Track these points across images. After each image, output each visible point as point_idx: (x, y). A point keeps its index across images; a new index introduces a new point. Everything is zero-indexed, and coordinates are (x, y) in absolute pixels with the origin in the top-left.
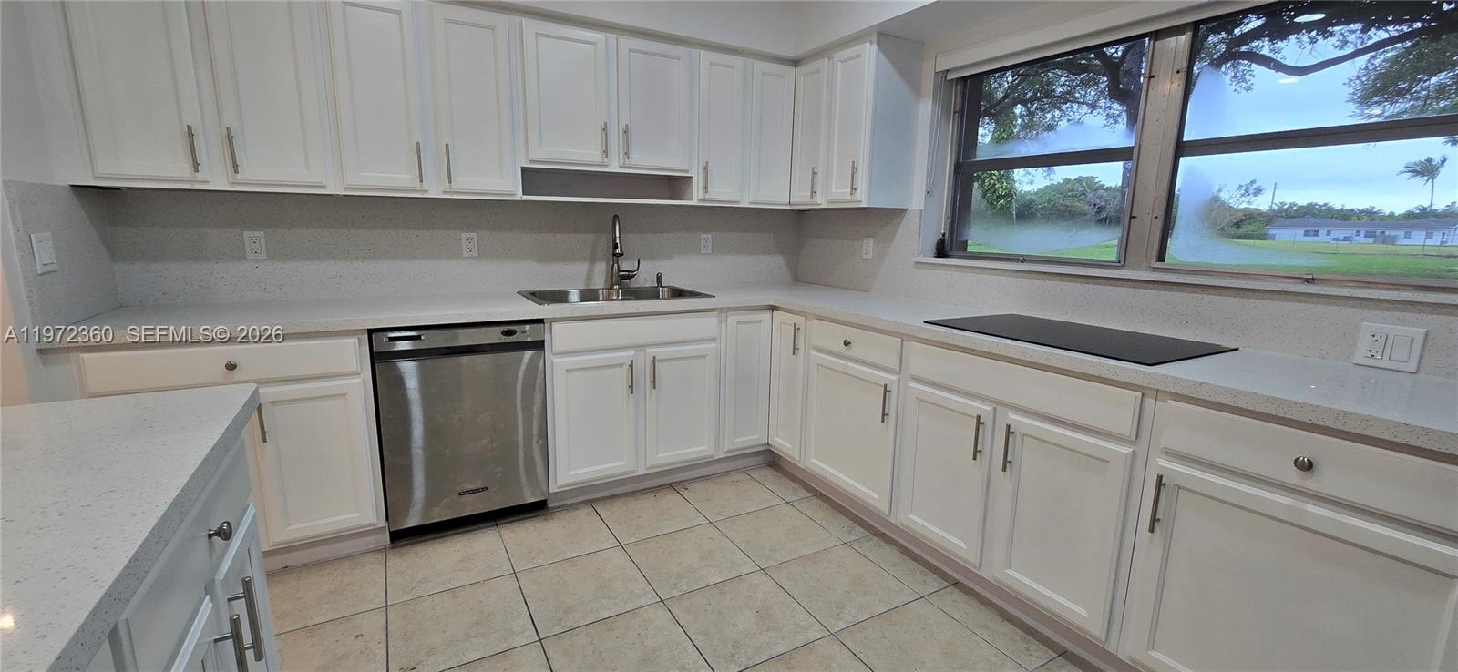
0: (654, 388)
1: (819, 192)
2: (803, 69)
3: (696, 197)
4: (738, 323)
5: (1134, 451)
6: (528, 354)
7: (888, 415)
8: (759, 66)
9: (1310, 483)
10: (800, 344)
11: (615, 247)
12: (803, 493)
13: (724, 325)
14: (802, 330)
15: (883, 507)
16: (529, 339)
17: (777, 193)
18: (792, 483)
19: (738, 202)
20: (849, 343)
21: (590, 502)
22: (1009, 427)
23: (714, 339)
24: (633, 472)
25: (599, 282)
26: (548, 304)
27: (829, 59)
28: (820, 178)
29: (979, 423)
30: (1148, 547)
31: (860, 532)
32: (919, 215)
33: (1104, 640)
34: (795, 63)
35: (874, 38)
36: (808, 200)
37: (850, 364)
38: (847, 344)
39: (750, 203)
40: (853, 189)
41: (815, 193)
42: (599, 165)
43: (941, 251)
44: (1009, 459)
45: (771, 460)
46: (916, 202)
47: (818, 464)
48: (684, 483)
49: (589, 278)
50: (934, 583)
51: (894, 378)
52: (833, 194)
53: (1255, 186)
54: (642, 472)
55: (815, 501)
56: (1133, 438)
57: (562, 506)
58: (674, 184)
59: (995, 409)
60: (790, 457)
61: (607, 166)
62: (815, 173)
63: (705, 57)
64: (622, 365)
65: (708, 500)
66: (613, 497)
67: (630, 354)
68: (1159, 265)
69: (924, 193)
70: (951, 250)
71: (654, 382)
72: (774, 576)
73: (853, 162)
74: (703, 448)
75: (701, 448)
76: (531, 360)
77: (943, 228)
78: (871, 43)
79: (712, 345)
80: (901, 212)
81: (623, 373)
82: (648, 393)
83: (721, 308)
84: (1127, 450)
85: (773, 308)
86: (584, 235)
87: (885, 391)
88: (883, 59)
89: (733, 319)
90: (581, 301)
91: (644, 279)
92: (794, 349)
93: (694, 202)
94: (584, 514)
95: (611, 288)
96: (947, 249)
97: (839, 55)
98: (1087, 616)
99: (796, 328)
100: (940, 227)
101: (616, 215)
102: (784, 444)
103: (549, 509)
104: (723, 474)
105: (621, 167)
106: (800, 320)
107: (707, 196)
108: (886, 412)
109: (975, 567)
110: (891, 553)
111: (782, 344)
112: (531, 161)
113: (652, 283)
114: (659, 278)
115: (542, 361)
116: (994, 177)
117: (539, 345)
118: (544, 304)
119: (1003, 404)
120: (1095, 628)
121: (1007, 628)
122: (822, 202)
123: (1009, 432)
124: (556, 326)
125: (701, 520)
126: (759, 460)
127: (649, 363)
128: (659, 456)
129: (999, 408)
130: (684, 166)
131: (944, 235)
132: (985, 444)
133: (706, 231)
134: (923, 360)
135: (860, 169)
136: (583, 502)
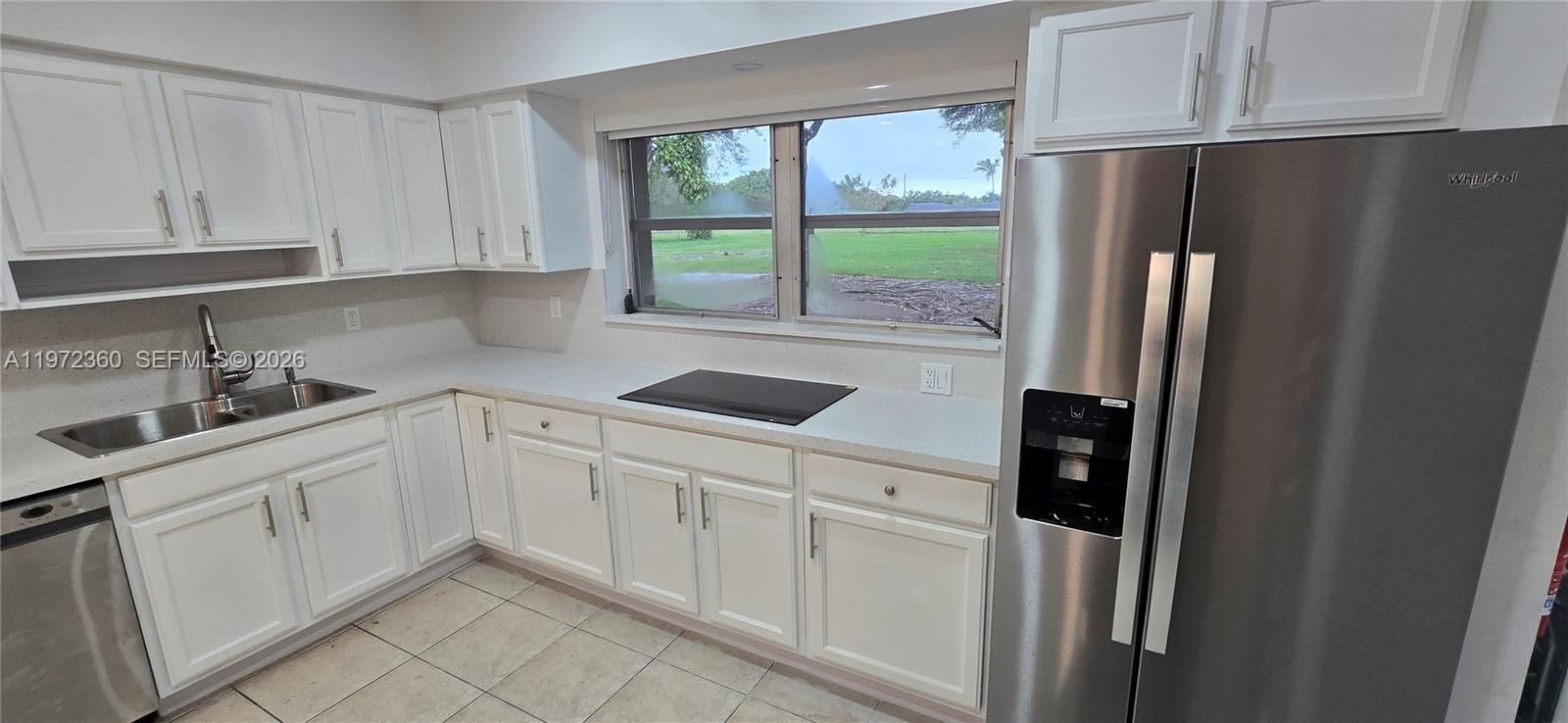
0: (307, 520)
1: (490, 255)
2: (444, 115)
3: (327, 270)
4: (412, 416)
5: (794, 496)
6: (87, 531)
7: (597, 491)
8: (390, 111)
9: (895, 503)
10: (494, 428)
11: (211, 350)
12: (524, 583)
13: (394, 424)
14: (494, 414)
15: (608, 581)
16: (81, 511)
17: (436, 255)
18: (509, 575)
19: (389, 271)
20: (548, 424)
21: (233, 686)
22: (702, 490)
23: (383, 442)
24: (294, 628)
25: (191, 391)
26: (106, 454)
27: (477, 109)
28: (488, 239)
29: (678, 489)
30: (813, 568)
31: (589, 609)
32: (602, 275)
33: (795, 647)
34: (437, 107)
35: (525, 96)
36: (478, 261)
37: (552, 445)
38: (544, 426)
39: (404, 270)
40: (528, 255)
41: (485, 255)
42: (159, 247)
43: (630, 307)
44: (707, 516)
45: (482, 555)
46: (598, 262)
47: (534, 551)
48: (372, 617)
49: (172, 388)
50: (664, 639)
51: (599, 455)
52: (504, 257)
53: (891, 178)
54: (308, 623)
55: (540, 588)
56: (791, 486)
57: (188, 706)
58: (292, 259)
59: (690, 474)
60: (503, 548)
61: (175, 246)
62: (480, 234)
63: (311, 99)
64: (252, 504)
65: (407, 629)
66: (268, 668)
67: (263, 488)
68: (803, 318)
69: (604, 252)
70: (639, 305)
71: (305, 513)
72: (502, 695)
73: (523, 227)
74: (392, 568)
75: (389, 568)
76: (91, 538)
77: (628, 284)
78: (522, 101)
79: (383, 449)
80: (582, 273)
81: (257, 516)
82: (299, 532)
83: (387, 406)
84: (788, 496)
85: (455, 391)
86: (151, 334)
87: (591, 469)
88: (540, 120)
89: (404, 414)
90: (166, 437)
91: (267, 375)
92: (487, 434)
93: (325, 278)
94: (225, 703)
95: (213, 398)
96: (636, 304)
97: (489, 108)
98: (781, 632)
99: (485, 412)
100: (624, 284)
101: (202, 308)
102: (493, 536)
103: (163, 719)
104: (423, 588)
105: (200, 245)
106: (489, 403)
107: (342, 269)
108: (595, 489)
109: (693, 614)
110: (621, 622)
111: (473, 429)
112: (27, 253)
113: (278, 379)
114: (290, 373)
115: (112, 534)
116: (687, 172)
117: (103, 514)
118: (97, 455)
119: (698, 470)
120: (788, 641)
121: (730, 660)
122: (494, 264)
123: (703, 494)
124: (125, 482)
125: (402, 657)
126: (468, 557)
127: (293, 494)
128: (329, 598)
129: (694, 473)
130: (303, 236)
131: (630, 291)
132: (687, 508)
133: (349, 304)
134: (621, 435)
135: (532, 234)
136: (222, 689)
